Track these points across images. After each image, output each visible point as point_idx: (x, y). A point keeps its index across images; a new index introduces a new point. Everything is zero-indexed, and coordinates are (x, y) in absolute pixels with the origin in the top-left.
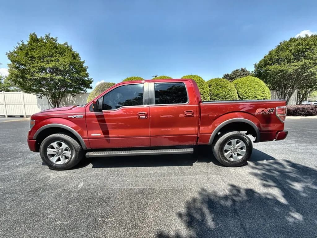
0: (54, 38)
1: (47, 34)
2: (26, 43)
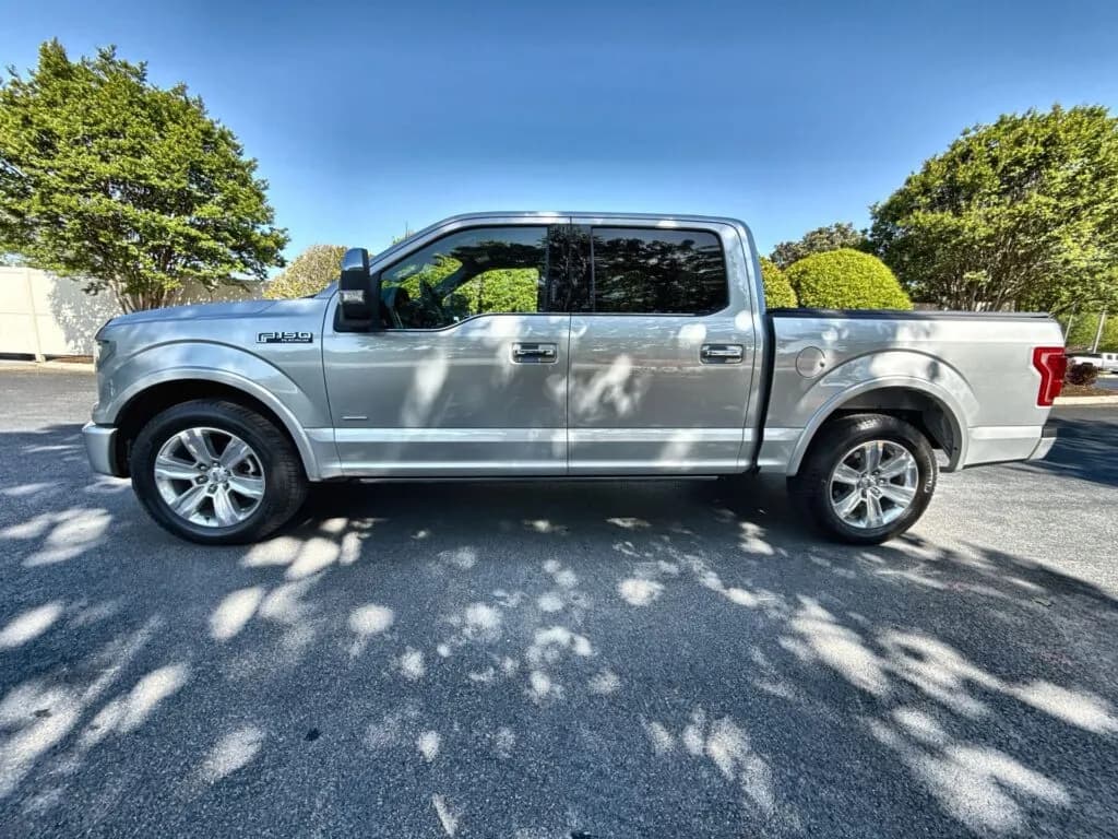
0: (134, 64)
1: (106, 49)
2: (26, 79)
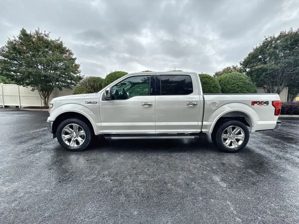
1: (37, 30)
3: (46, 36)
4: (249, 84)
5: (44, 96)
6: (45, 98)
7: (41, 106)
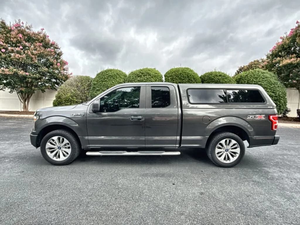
3: (28, 28)
4: (275, 84)
5: (24, 98)
6: (25, 101)
7: (20, 111)
